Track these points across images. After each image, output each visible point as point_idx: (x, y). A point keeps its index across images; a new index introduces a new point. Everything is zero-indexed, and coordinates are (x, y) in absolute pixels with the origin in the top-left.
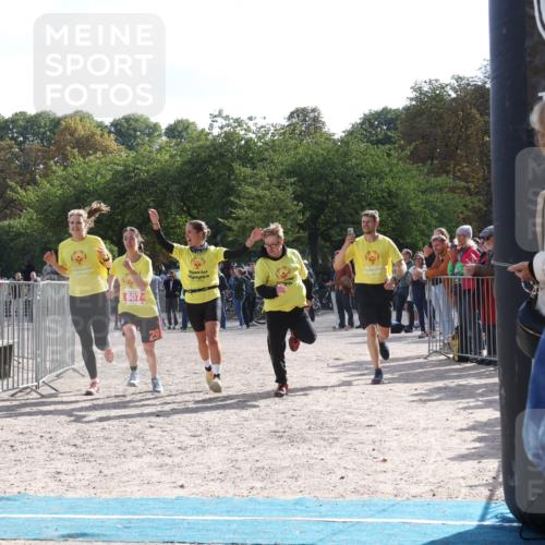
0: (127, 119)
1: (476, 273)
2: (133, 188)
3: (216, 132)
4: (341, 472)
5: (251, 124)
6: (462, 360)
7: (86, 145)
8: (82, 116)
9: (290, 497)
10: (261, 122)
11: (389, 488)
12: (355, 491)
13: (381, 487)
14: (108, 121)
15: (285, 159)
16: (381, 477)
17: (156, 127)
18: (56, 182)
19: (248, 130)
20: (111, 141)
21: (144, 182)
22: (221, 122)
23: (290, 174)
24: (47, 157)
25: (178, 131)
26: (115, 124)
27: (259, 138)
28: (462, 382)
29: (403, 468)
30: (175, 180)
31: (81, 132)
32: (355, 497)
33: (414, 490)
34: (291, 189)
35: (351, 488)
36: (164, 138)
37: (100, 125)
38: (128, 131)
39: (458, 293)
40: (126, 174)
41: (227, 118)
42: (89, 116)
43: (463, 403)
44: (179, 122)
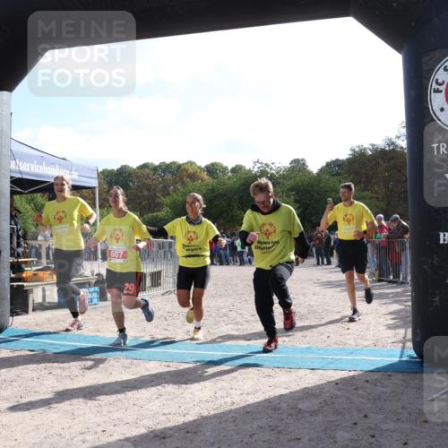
0: (213, 164)
1: (388, 237)
2: (215, 197)
3: (256, 170)
4: (328, 334)
5: (273, 166)
6: (380, 281)
7: (193, 177)
8: (191, 163)
9: (303, 346)
10: (279, 165)
11: (352, 342)
12: (335, 343)
13: (348, 341)
14: (203, 166)
15: (289, 183)
16: (348, 337)
17: (226, 168)
18: (180, 194)
19: (271, 169)
20: (205, 175)
21: (221, 194)
22: (258, 165)
23: (292, 190)
24: (175, 183)
25: (237, 169)
26: (207, 167)
27: (277, 173)
28: (381, 291)
29: (358, 333)
30: (236, 194)
31: (191, 171)
32: (336, 346)
33: (366, 343)
34: (293, 197)
35: (334, 341)
36: (230, 174)
37: (200, 168)
38: (212, 169)
39: (378, 248)
40: (213, 190)
41: (261, 163)
42: (194, 163)
43: (384, 301)
44: (237, 166)
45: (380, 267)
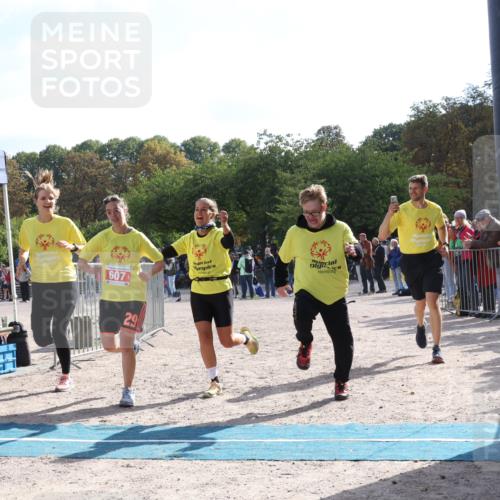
0: (194, 140)
1: (473, 246)
3: (262, 146)
4: (379, 404)
5: (289, 139)
6: (463, 314)
7: (164, 161)
8: (159, 139)
9: (341, 423)
10: (296, 138)
11: (418, 415)
12: (392, 418)
13: (412, 414)
14: (179, 143)
15: (318, 165)
16: (412, 406)
17: (215, 145)
18: (143, 190)
19: (287, 144)
20: (182, 158)
21: (209, 187)
22: (266, 139)
24: (135, 172)
25: (232, 147)
26: (185, 144)
27: (296, 150)
28: (466, 331)
29: (428, 399)
30: (232, 186)
31: (159, 151)
32: (393, 422)
33: (440, 416)
35: (389, 415)
36: (222, 154)
37: (173, 146)
38: (194, 148)
39: (458, 262)
40: (195, 182)
41: (270, 135)
42: (165, 139)
44: (233, 141)
45: (462, 294)
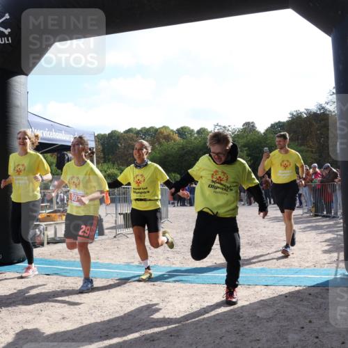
0: (182, 128)
1: (321, 182)
2: (186, 153)
5: (229, 128)
6: (316, 216)
7: (167, 138)
8: (165, 128)
9: (258, 268)
10: (233, 127)
11: (296, 264)
14: (175, 130)
15: (243, 141)
16: (293, 260)
17: (193, 131)
18: (157, 152)
19: (228, 130)
20: (176, 137)
21: (189, 151)
22: (218, 128)
23: (244, 146)
24: (153, 143)
25: (201, 131)
26: (178, 130)
27: (233, 133)
28: (318, 224)
29: (301, 256)
31: (165, 133)
32: (284, 268)
33: (307, 265)
34: (245, 152)
36: (196, 135)
37: (172, 131)
38: (182, 132)
39: (314, 190)
40: (183, 148)
41: (220, 126)
42: (168, 127)
43: (320, 231)
44: (201, 129)
